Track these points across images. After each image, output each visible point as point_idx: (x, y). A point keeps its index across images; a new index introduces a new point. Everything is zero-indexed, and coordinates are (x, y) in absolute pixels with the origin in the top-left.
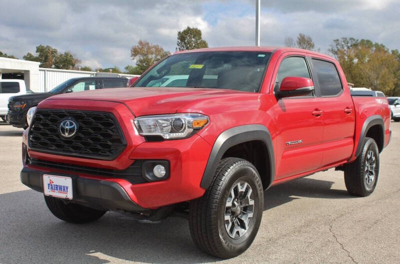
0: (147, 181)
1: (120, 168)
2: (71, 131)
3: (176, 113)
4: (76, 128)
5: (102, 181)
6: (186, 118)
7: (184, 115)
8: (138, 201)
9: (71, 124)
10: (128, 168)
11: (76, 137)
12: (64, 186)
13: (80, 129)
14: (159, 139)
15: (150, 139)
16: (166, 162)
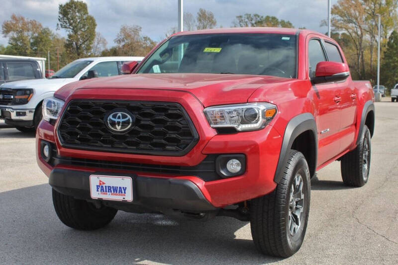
0: (222, 177)
1: (191, 164)
2: (125, 124)
3: (247, 102)
4: (131, 120)
5: (171, 179)
6: (260, 108)
7: (256, 104)
8: (211, 200)
9: (124, 117)
10: (200, 164)
11: (131, 132)
12: (120, 188)
13: (136, 122)
14: (232, 131)
15: (221, 131)
16: (242, 156)
